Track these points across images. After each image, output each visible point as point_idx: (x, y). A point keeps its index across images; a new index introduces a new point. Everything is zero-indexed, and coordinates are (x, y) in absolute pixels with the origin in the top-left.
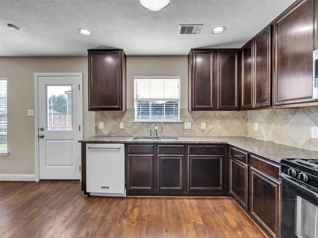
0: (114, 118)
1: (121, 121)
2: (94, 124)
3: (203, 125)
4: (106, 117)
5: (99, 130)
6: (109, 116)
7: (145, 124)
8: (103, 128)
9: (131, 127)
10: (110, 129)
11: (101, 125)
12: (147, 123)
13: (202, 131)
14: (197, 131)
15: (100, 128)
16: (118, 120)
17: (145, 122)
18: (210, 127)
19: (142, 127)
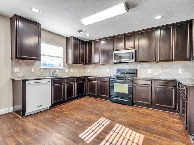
0: (28, 65)
1: (32, 67)
2: (10, 69)
3: (72, 70)
4: (21, 64)
5: (15, 73)
6: (23, 64)
7: (47, 70)
8: (18, 72)
9: (39, 71)
10: (24, 73)
11: (17, 70)
12: (48, 69)
13: (72, 73)
14: (70, 73)
15: (16, 72)
16: (30, 67)
17: (47, 69)
18: (74, 71)
19: (45, 71)
